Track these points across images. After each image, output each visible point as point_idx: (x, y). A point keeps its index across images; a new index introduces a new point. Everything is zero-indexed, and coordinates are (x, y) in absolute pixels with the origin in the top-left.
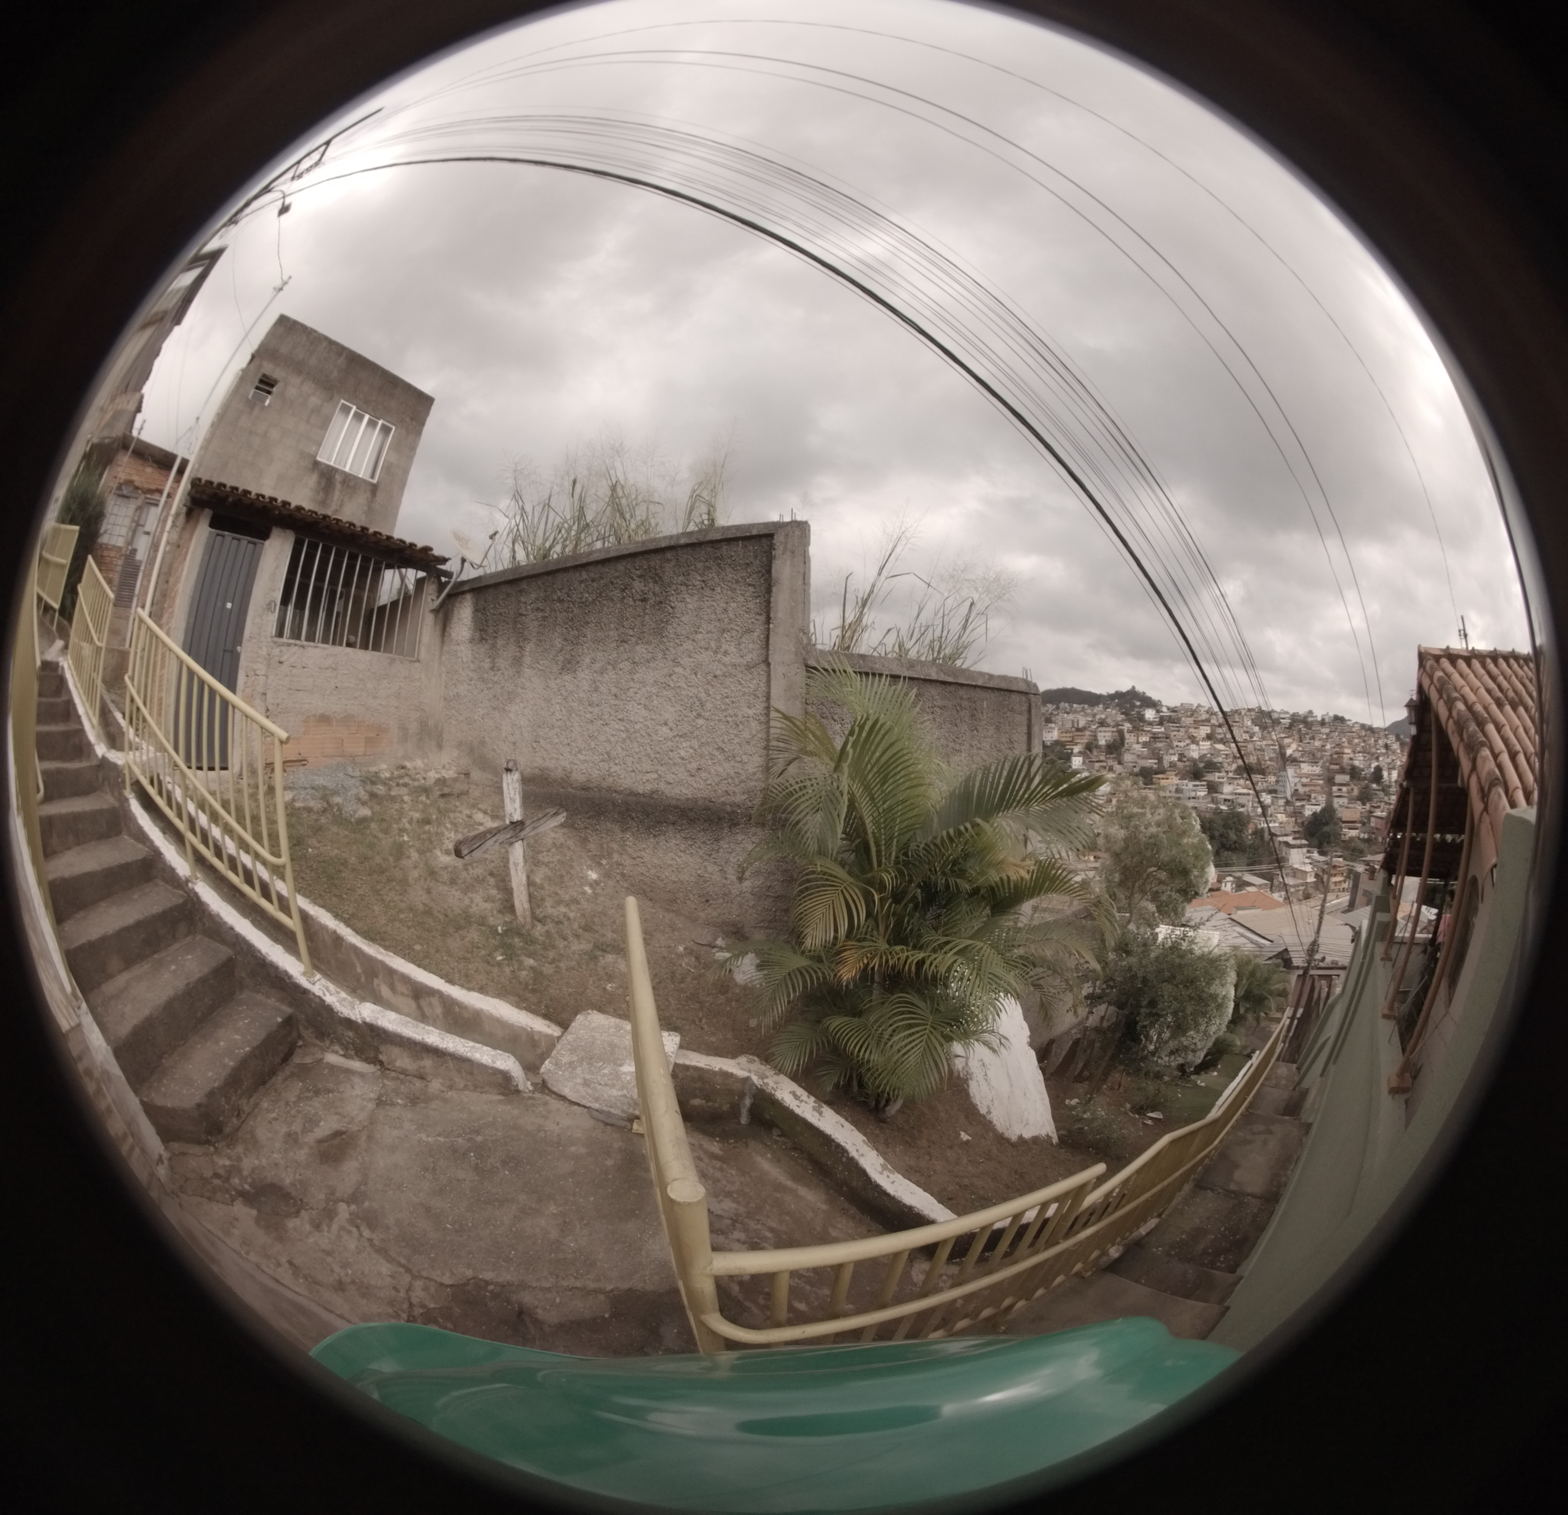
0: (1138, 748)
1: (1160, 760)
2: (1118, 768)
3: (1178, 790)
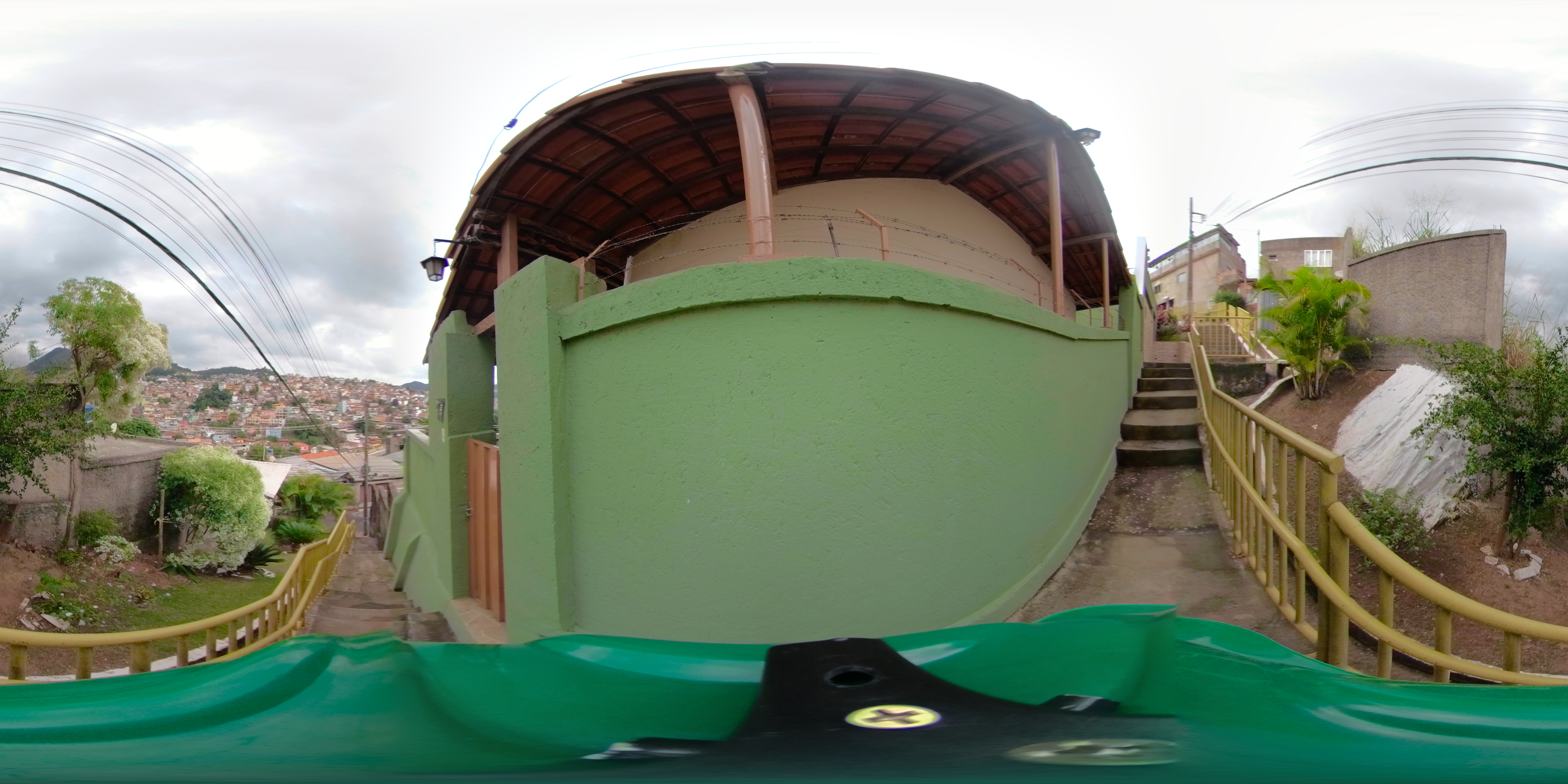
0: (265, 392)
1: (276, 398)
2: (255, 401)
3: (284, 411)
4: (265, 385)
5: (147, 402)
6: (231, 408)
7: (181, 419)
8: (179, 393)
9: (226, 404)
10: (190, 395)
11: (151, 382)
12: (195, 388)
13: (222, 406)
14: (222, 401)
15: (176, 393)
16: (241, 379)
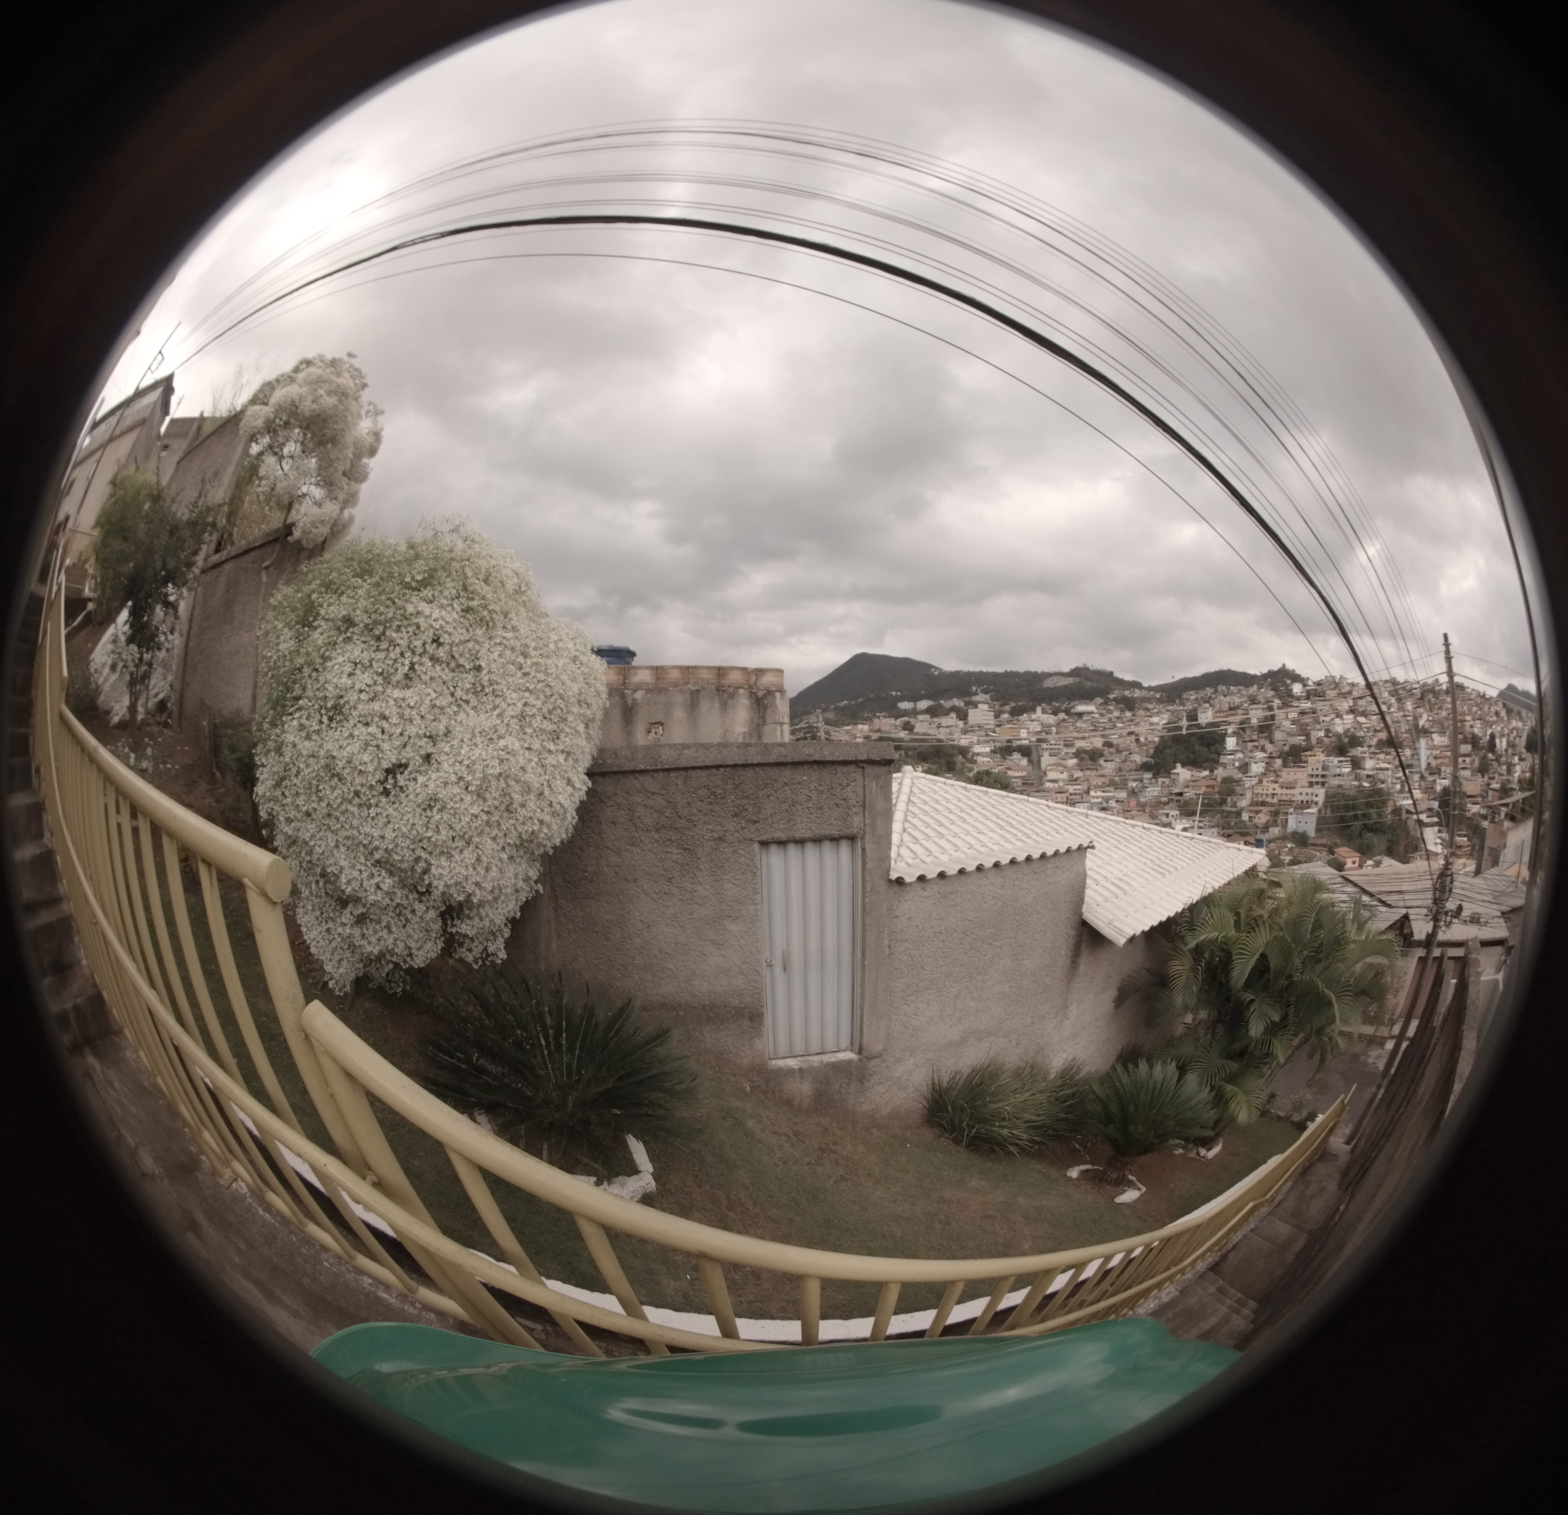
0: (1287, 724)
1: (1308, 736)
2: (1269, 747)
3: (1325, 768)
4: (1285, 705)
5: (1053, 760)
6: (1224, 766)
7: (1123, 795)
8: (1121, 736)
9: (1214, 756)
10: (1142, 739)
11: (1062, 716)
12: (1151, 724)
13: (1206, 761)
14: (1205, 749)
15: (1114, 739)
16: (1242, 696)
